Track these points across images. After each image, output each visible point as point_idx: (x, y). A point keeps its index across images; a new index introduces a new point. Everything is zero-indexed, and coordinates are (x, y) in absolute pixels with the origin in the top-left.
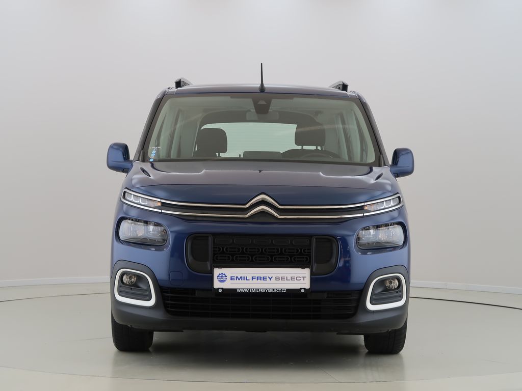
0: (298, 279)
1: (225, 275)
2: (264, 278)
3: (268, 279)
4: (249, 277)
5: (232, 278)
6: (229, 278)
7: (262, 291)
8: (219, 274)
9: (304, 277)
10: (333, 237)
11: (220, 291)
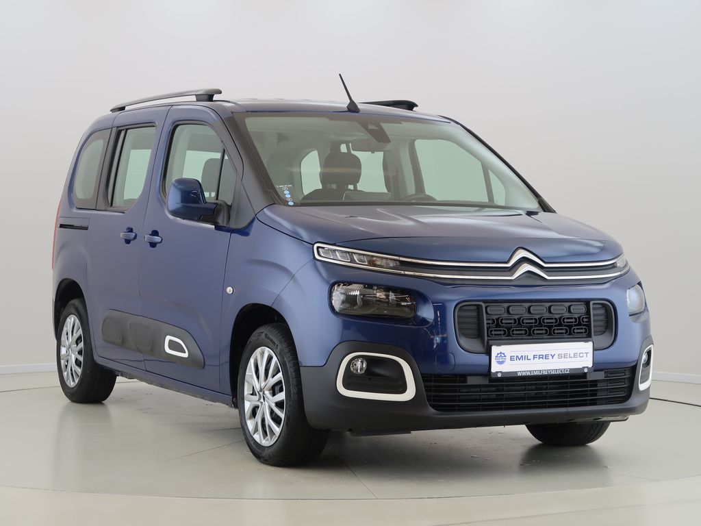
0: (581, 355)
1: (504, 354)
2: (546, 357)
3: (550, 357)
4: (531, 357)
5: (512, 358)
6: (508, 358)
7: (544, 373)
8: (498, 354)
9: (587, 353)
10: (610, 302)
11: (499, 375)
